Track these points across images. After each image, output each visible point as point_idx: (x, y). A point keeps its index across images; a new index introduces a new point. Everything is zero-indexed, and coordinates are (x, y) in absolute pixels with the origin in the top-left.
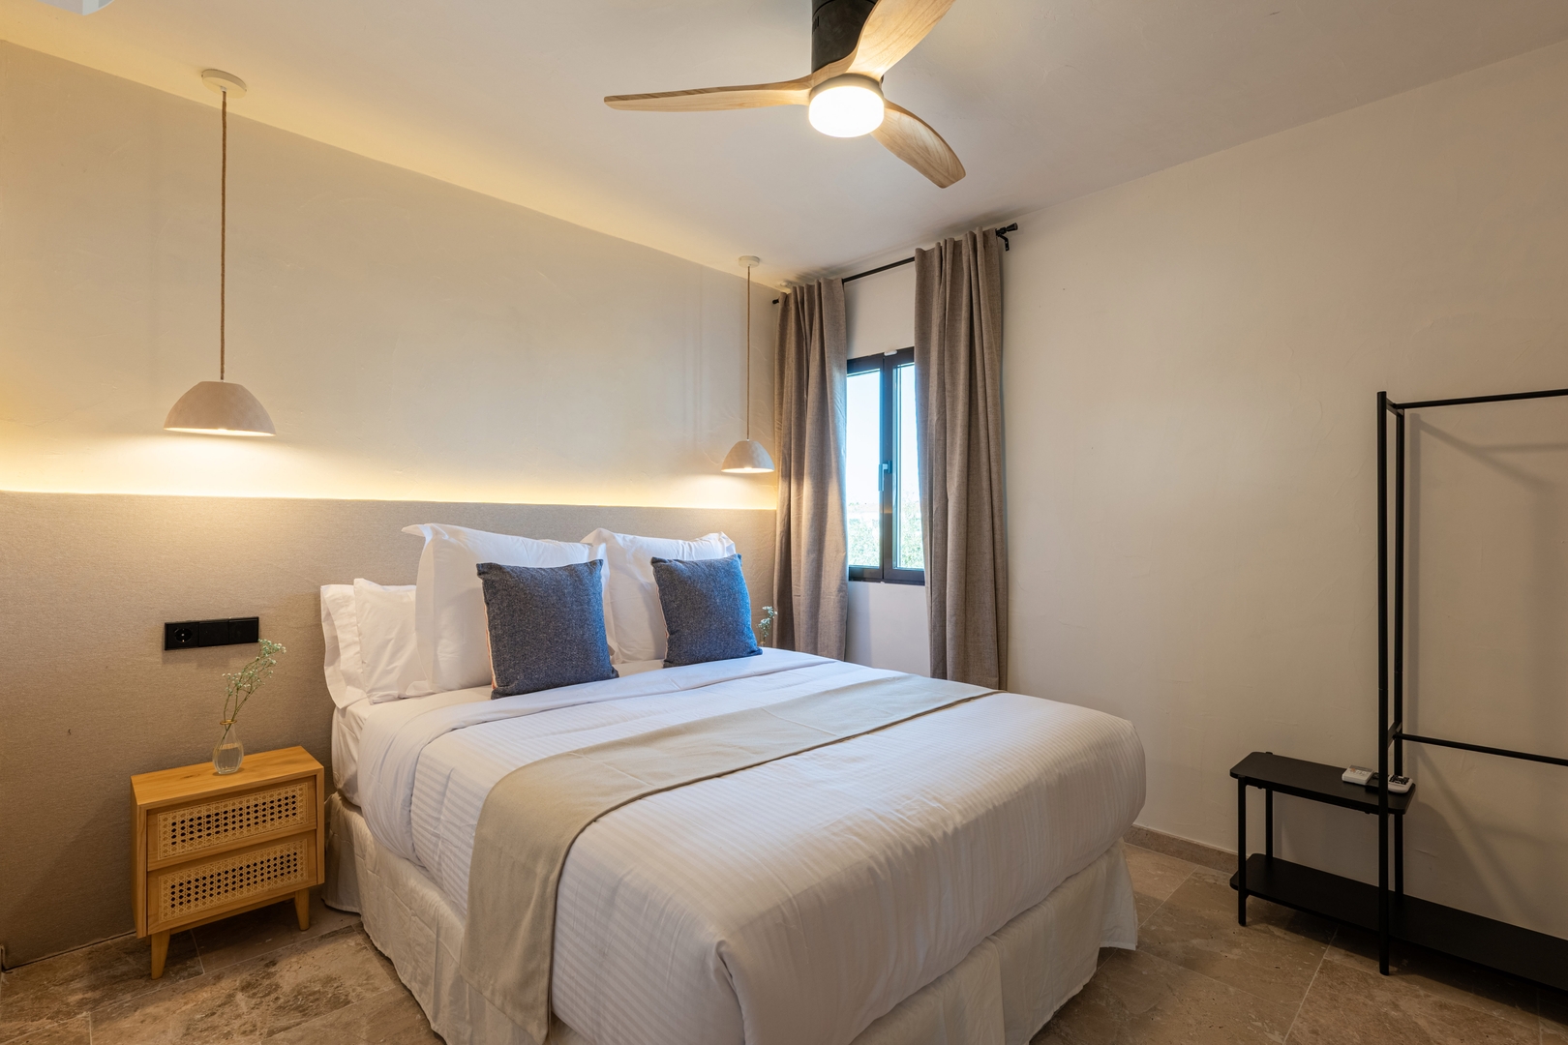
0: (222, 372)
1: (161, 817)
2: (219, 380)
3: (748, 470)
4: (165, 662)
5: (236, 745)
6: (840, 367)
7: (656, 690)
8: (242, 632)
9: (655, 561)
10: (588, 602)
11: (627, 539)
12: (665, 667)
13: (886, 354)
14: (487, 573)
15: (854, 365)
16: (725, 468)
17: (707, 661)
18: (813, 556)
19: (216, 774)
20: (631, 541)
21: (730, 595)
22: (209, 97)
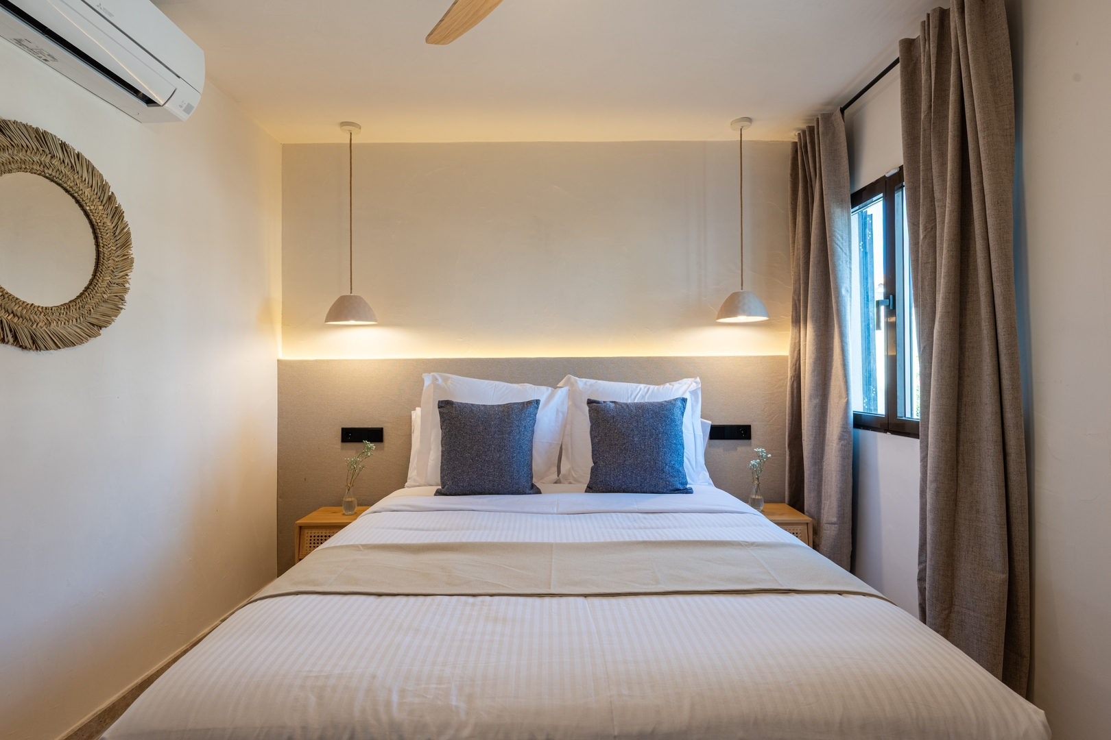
0: (351, 289)
1: (306, 531)
2: (349, 294)
3: (741, 319)
4: (342, 449)
5: (353, 499)
6: (841, 202)
7: (535, 510)
8: (375, 435)
9: (590, 402)
10: (510, 433)
11: (588, 384)
12: (586, 492)
13: (887, 175)
14: (443, 407)
15: (859, 198)
16: (718, 318)
17: (624, 492)
18: (816, 401)
19: (344, 514)
20: (591, 385)
21: (651, 435)
22: (342, 137)
